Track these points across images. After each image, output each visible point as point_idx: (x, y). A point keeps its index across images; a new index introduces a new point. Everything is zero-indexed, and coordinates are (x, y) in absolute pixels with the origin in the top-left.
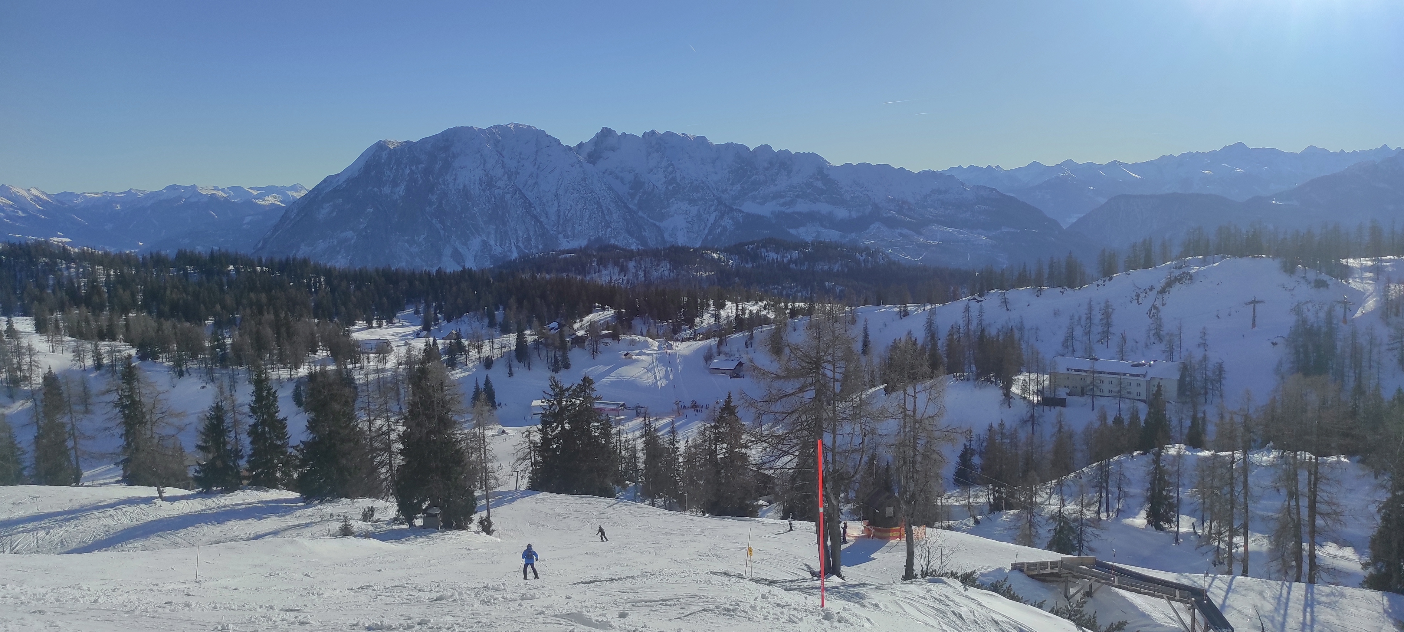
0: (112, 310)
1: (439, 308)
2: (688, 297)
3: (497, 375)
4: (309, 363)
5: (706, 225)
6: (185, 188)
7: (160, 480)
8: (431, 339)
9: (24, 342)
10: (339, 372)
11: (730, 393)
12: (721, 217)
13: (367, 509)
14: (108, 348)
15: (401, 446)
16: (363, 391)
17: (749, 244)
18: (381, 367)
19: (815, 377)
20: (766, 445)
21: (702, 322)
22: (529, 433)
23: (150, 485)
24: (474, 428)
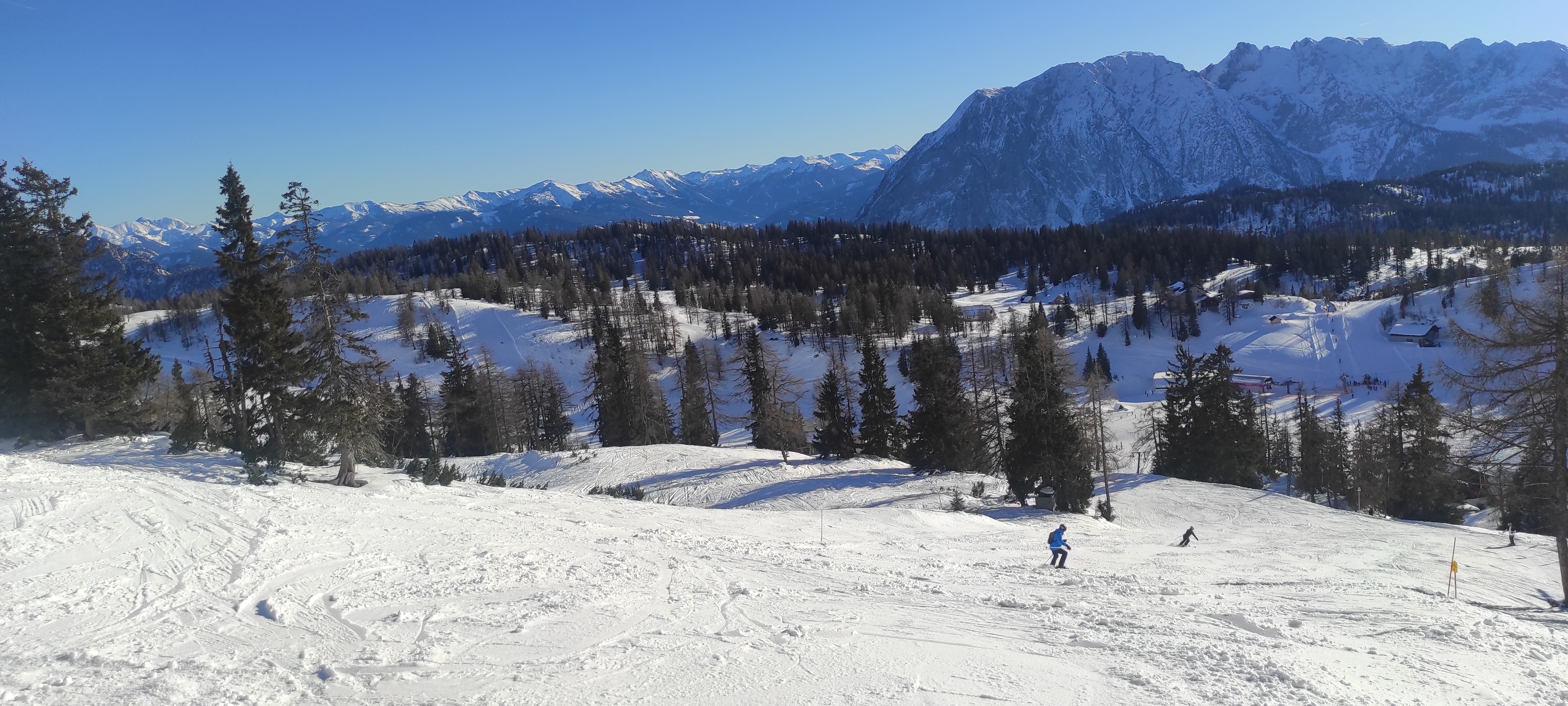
0: (736, 282)
1: (1045, 270)
2: (1357, 244)
3: (1113, 344)
4: (913, 331)
5: (1382, 152)
6: (793, 159)
7: (785, 445)
8: (1037, 305)
9: (668, 314)
10: (942, 340)
11: (1420, 366)
12: (1405, 139)
13: (976, 485)
14: (735, 319)
15: (1010, 420)
16: (968, 360)
17: (1446, 172)
18: (985, 335)
19: (1555, 344)
20: (1477, 433)
21: (1377, 276)
22: (1153, 410)
23: (776, 449)
24: (1088, 402)
